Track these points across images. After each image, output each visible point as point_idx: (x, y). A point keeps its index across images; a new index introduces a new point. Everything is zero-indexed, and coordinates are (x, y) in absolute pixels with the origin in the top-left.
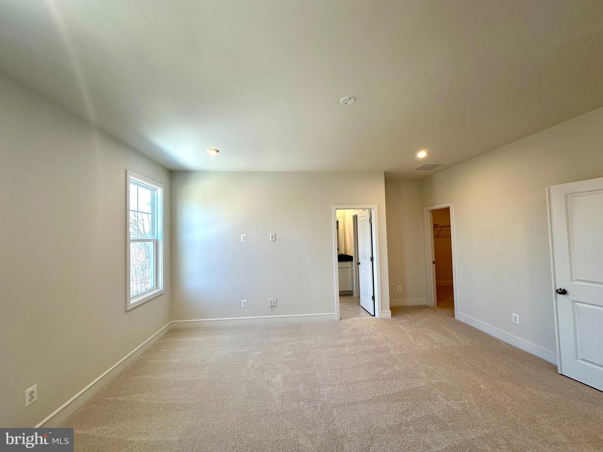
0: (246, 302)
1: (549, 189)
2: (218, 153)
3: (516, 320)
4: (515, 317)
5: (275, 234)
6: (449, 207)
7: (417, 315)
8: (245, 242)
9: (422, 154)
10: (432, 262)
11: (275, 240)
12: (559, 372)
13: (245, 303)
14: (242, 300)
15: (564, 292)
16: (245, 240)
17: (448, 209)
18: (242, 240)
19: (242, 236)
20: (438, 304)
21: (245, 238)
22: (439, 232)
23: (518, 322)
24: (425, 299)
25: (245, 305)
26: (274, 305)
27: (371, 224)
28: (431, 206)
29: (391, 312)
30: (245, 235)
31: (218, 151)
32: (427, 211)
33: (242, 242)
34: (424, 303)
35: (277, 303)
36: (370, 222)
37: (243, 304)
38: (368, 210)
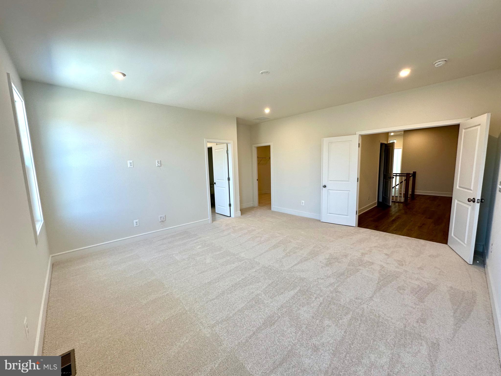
0: (138, 222)
1: (323, 139)
2: (124, 77)
3: (303, 204)
4: (303, 202)
5: (161, 161)
6: (270, 146)
7: (253, 212)
8: (132, 167)
9: (267, 111)
10: (256, 180)
11: (161, 166)
12: (321, 221)
13: (136, 222)
14: (134, 221)
15: (325, 186)
16: (132, 166)
17: (269, 147)
18: (129, 166)
19: (129, 162)
20: (259, 206)
21: (132, 164)
22: (260, 161)
23: (304, 205)
24: (252, 203)
25: (137, 224)
26: (163, 220)
27: (228, 154)
28: (258, 144)
29: (241, 212)
30: (131, 161)
31: (124, 75)
32: (255, 147)
33: (130, 167)
34: (252, 205)
35: (165, 218)
36: (227, 153)
37: (135, 224)
38: (226, 144)
